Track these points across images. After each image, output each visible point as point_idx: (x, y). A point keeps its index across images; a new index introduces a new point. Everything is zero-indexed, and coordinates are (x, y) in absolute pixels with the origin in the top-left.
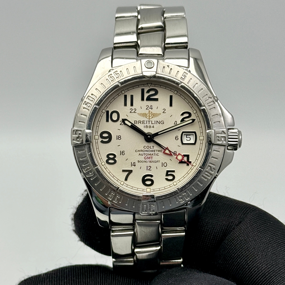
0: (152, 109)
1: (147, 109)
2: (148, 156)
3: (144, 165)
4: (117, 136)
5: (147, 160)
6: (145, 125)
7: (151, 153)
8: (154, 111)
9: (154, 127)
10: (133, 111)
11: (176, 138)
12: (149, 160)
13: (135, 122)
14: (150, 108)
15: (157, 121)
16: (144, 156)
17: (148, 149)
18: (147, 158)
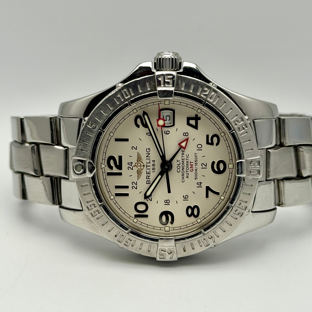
0: (132, 163)
1: (132, 169)
2: (189, 167)
3: (200, 171)
4: (165, 205)
5: (194, 168)
6: (151, 171)
7: (185, 163)
8: (134, 160)
9: (154, 161)
10: (135, 186)
11: (167, 134)
12: (194, 166)
13: (148, 183)
14: (131, 165)
15: (147, 157)
16: (189, 172)
17: (181, 167)
18: (191, 168)
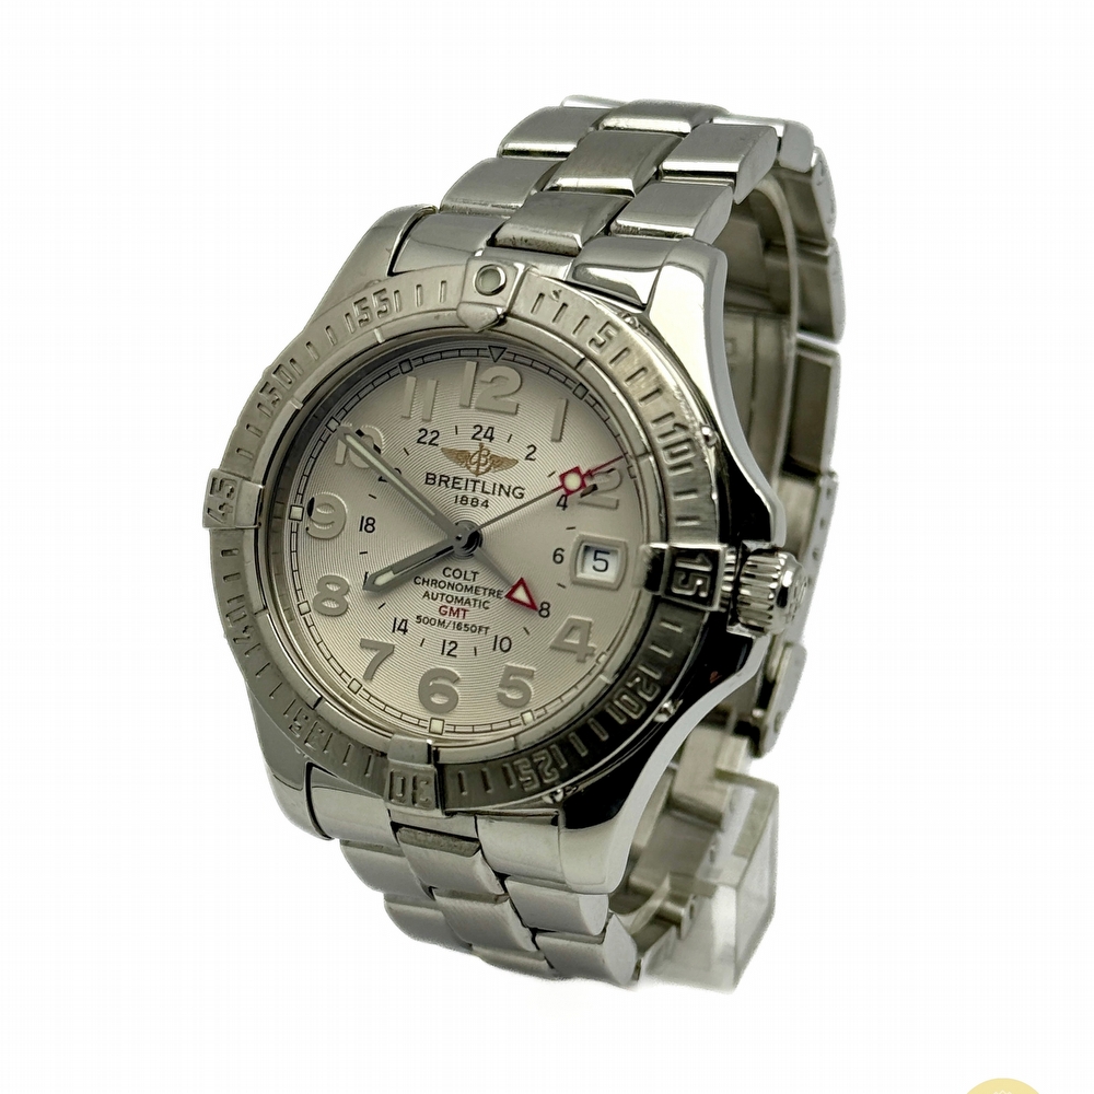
0: (491, 438)
1: (473, 438)
2: (452, 605)
3: (436, 635)
4: (363, 518)
5: (447, 618)
6: (461, 493)
7: (466, 595)
8: (496, 448)
9: (487, 506)
10: (427, 439)
11: (555, 555)
12: (453, 619)
13: (427, 478)
14: (485, 437)
15: (502, 486)
16: (439, 603)
17: (457, 581)
18: (448, 610)
